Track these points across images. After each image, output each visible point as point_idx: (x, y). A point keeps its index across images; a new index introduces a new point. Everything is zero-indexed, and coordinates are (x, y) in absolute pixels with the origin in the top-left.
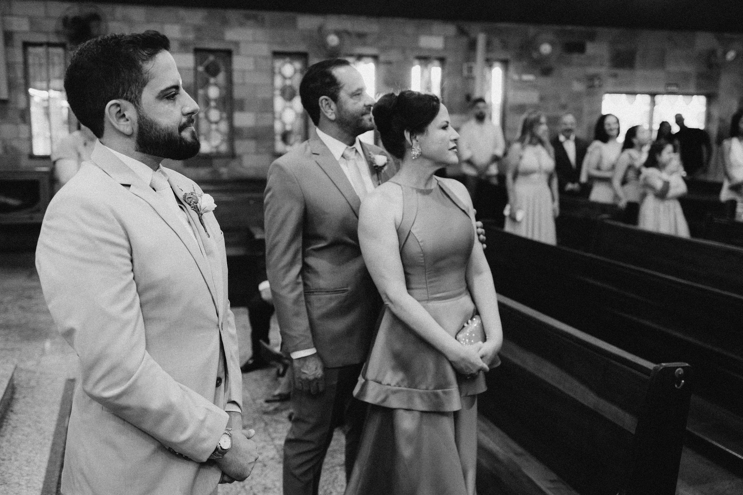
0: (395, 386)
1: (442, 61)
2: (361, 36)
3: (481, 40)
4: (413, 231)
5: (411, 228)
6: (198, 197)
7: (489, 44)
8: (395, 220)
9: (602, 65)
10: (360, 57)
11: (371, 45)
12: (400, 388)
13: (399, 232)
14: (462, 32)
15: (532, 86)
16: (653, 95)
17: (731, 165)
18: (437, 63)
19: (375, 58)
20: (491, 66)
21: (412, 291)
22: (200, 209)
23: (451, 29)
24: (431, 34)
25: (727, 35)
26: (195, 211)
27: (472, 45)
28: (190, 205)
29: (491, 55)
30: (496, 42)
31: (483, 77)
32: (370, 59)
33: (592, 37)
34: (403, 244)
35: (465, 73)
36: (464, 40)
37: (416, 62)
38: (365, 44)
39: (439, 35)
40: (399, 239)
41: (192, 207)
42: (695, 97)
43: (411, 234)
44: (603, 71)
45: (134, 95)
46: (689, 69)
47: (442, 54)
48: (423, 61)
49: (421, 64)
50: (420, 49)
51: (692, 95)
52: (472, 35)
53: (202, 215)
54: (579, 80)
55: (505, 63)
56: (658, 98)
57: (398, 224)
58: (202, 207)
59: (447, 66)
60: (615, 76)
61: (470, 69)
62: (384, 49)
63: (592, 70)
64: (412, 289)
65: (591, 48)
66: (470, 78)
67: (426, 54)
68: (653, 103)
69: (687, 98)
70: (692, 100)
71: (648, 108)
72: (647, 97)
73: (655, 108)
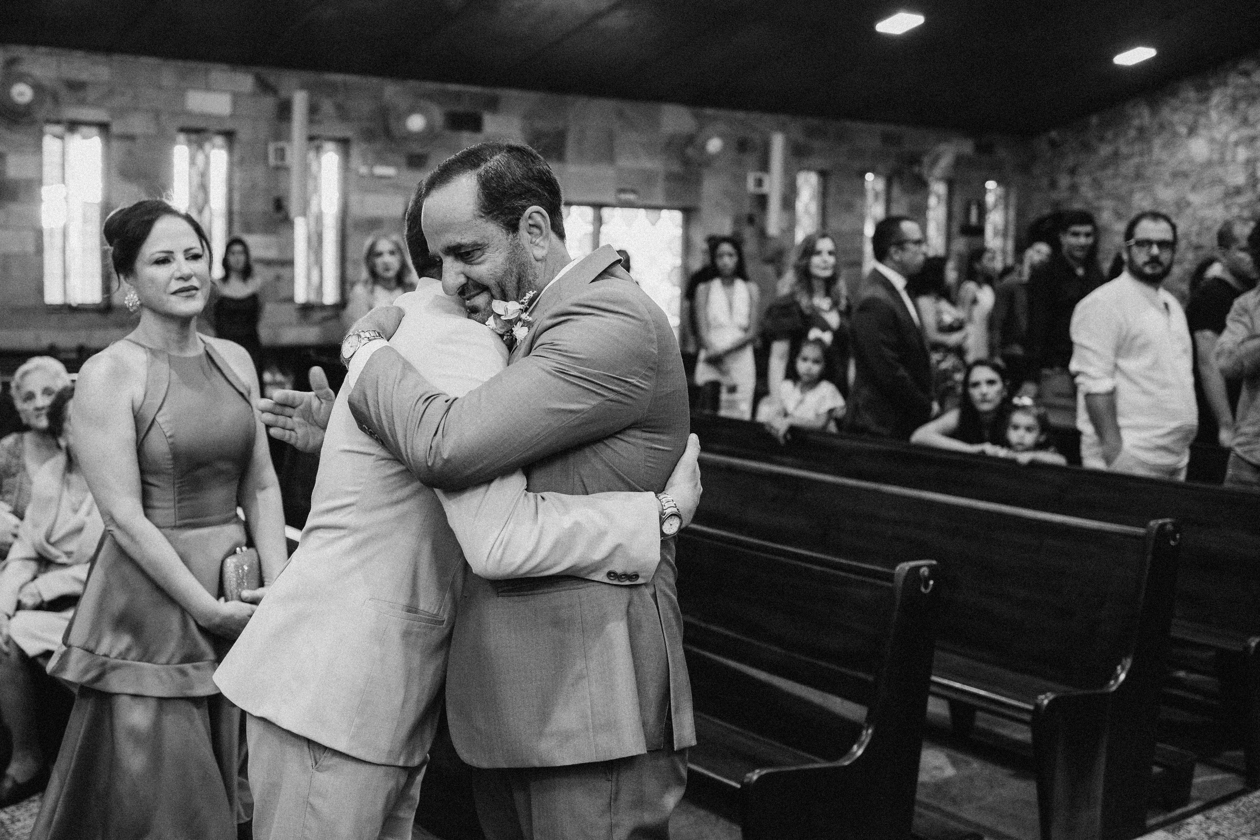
0: (116, 658)
1: (229, 136)
2: (76, 86)
3: (300, 101)
4: (160, 419)
5: (156, 414)
7: (313, 110)
8: (133, 401)
10: (73, 126)
11: (96, 104)
12: (125, 661)
13: (137, 418)
14: (265, 87)
15: (393, 186)
16: (598, 206)
17: (708, 325)
18: (219, 140)
19: (103, 127)
20: (318, 149)
21: (150, 511)
23: (245, 81)
24: (208, 88)
25: (709, 111)
27: (284, 111)
29: (316, 130)
30: (327, 106)
31: (306, 168)
32: (94, 130)
33: (493, 105)
34: (142, 438)
35: (272, 161)
36: (268, 103)
37: (182, 137)
38: (82, 102)
39: (223, 91)
40: (137, 431)
42: (665, 213)
43: (156, 423)
46: (654, 164)
47: (228, 126)
48: (194, 137)
49: (189, 143)
50: (190, 114)
51: (659, 208)
52: (283, 93)
55: (344, 144)
56: (606, 212)
57: (136, 409)
59: (237, 147)
61: (281, 154)
62: (121, 112)
64: (153, 508)
65: (492, 124)
66: (281, 169)
67: (201, 124)
68: (599, 221)
69: (653, 214)
70: (659, 217)
71: (590, 228)
72: (589, 212)
73: (604, 229)
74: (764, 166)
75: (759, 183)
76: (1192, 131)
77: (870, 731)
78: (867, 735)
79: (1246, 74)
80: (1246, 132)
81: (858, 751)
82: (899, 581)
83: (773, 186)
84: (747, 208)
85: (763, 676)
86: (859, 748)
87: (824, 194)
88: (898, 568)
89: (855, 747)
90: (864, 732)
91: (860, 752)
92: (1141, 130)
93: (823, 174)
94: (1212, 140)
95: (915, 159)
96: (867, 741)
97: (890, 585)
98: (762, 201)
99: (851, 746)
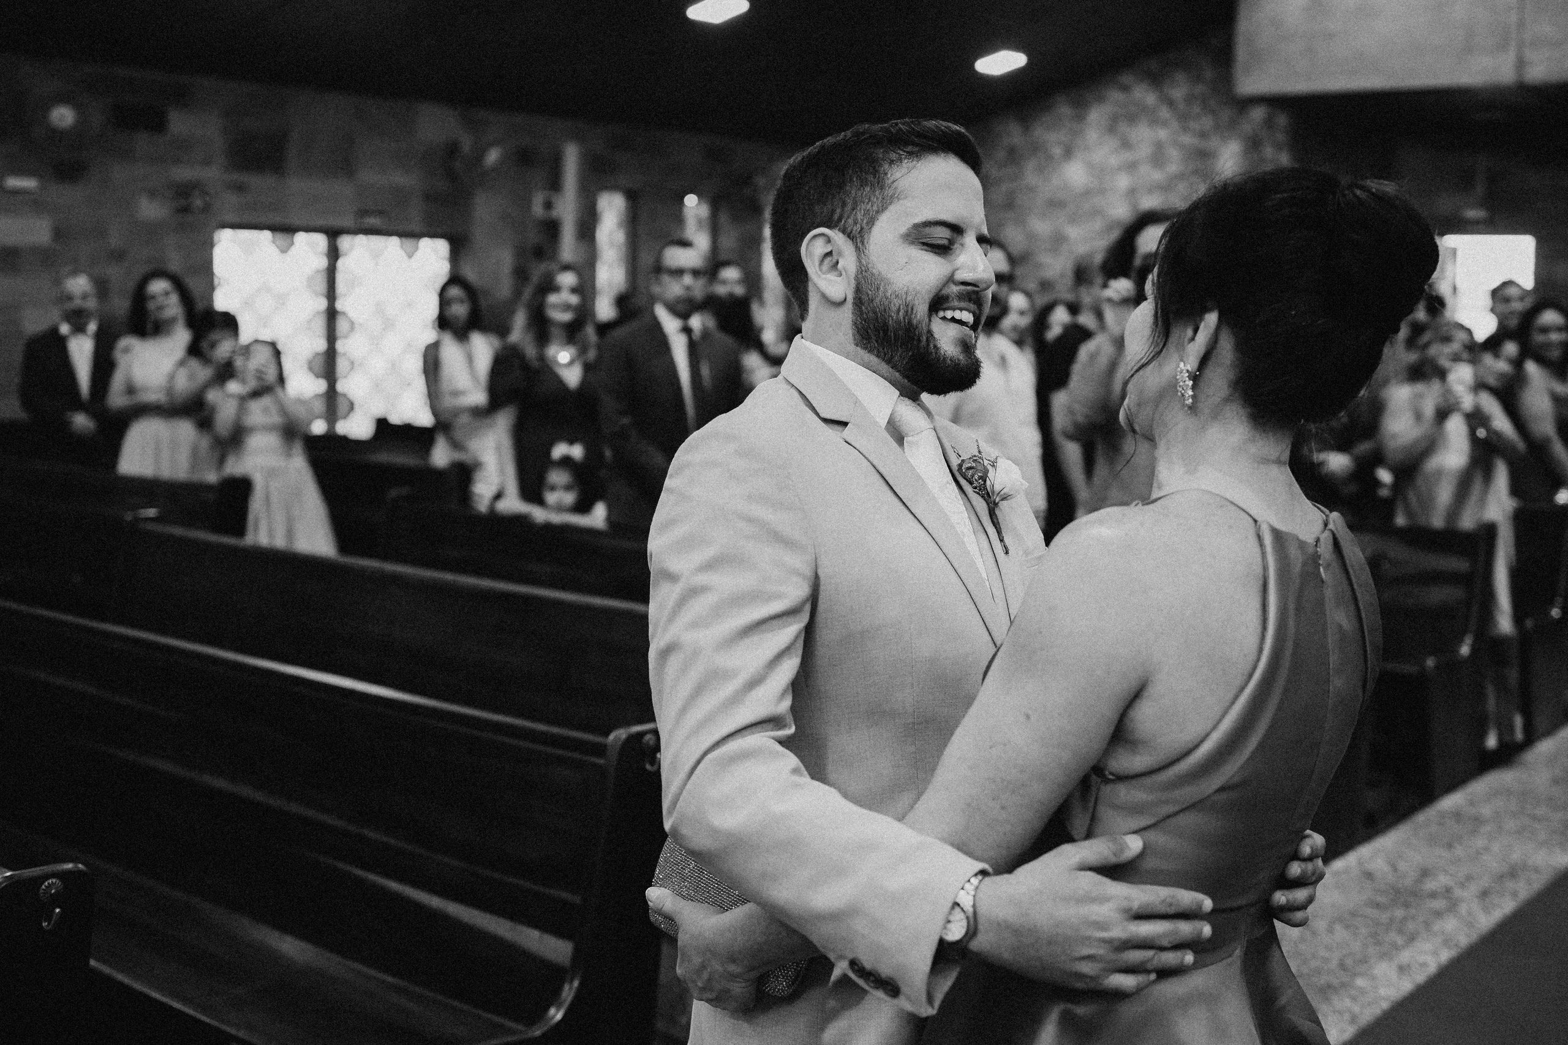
6: (989, 467)
9: (207, 162)
15: (34, 204)
16: (333, 234)
22: (993, 492)
25: (480, 114)
26: (982, 497)
28: (971, 483)
33: (182, 97)
41: (975, 488)
42: (426, 243)
44: (213, 174)
45: (858, 226)
46: (408, 180)
51: (416, 235)
53: (996, 504)
54: (152, 194)
56: (345, 242)
58: (997, 488)
60: (240, 188)
63: (184, 173)
65: (179, 123)
68: (334, 254)
69: (409, 243)
70: (417, 248)
71: (323, 262)
72: (320, 241)
73: (340, 263)
74: (555, 184)
75: (548, 205)
76: (1068, 153)
77: (576, 984)
78: (569, 992)
79: (1125, 89)
80: (1127, 156)
81: (556, 1014)
82: (613, 755)
83: (567, 209)
84: (533, 237)
85: (435, 902)
86: (558, 1010)
87: (633, 222)
88: (612, 737)
89: (552, 1011)
90: (567, 987)
91: (559, 1016)
92: (1012, 152)
93: (632, 197)
94: (1090, 166)
95: (746, 180)
96: (569, 999)
97: (602, 761)
98: (552, 228)
99: (546, 1009)
